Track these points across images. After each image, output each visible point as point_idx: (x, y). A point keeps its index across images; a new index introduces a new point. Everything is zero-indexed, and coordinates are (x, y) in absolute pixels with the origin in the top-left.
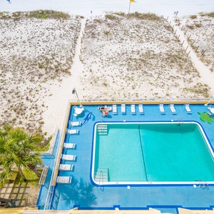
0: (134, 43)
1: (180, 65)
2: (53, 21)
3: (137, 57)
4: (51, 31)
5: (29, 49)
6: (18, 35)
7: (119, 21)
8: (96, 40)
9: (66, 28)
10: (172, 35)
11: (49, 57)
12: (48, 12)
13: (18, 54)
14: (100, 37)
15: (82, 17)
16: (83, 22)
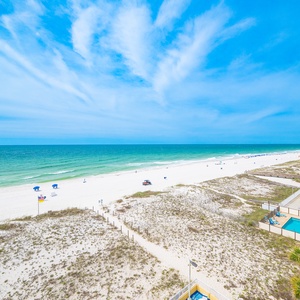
1: (131, 257)
7: (21, 228)
10: (105, 225)
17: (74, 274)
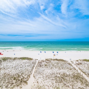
0: (57, 70)
2: (27, 60)
3: (59, 76)
4: (25, 64)
5: (13, 70)
6: (12, 65)
8: (41, 67)
9: (31, 63)
10: (72, 67)
11: (20, 74)
12: (26, 58)
13: (7, 72)
14: (43, 67)
15: (37, 60)
16: (37, 61)
17: (62, 78)
